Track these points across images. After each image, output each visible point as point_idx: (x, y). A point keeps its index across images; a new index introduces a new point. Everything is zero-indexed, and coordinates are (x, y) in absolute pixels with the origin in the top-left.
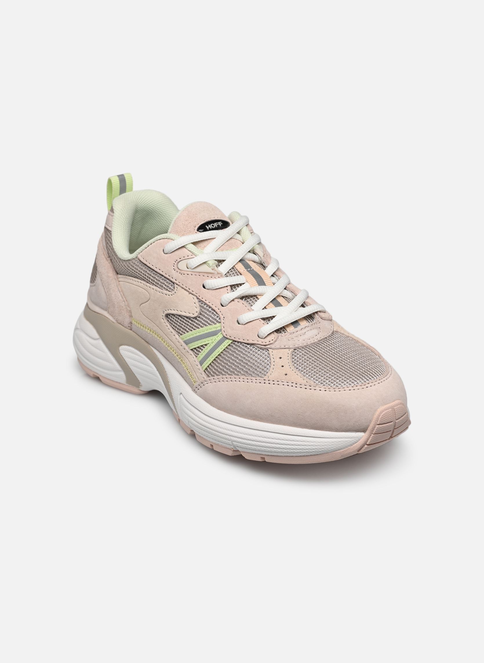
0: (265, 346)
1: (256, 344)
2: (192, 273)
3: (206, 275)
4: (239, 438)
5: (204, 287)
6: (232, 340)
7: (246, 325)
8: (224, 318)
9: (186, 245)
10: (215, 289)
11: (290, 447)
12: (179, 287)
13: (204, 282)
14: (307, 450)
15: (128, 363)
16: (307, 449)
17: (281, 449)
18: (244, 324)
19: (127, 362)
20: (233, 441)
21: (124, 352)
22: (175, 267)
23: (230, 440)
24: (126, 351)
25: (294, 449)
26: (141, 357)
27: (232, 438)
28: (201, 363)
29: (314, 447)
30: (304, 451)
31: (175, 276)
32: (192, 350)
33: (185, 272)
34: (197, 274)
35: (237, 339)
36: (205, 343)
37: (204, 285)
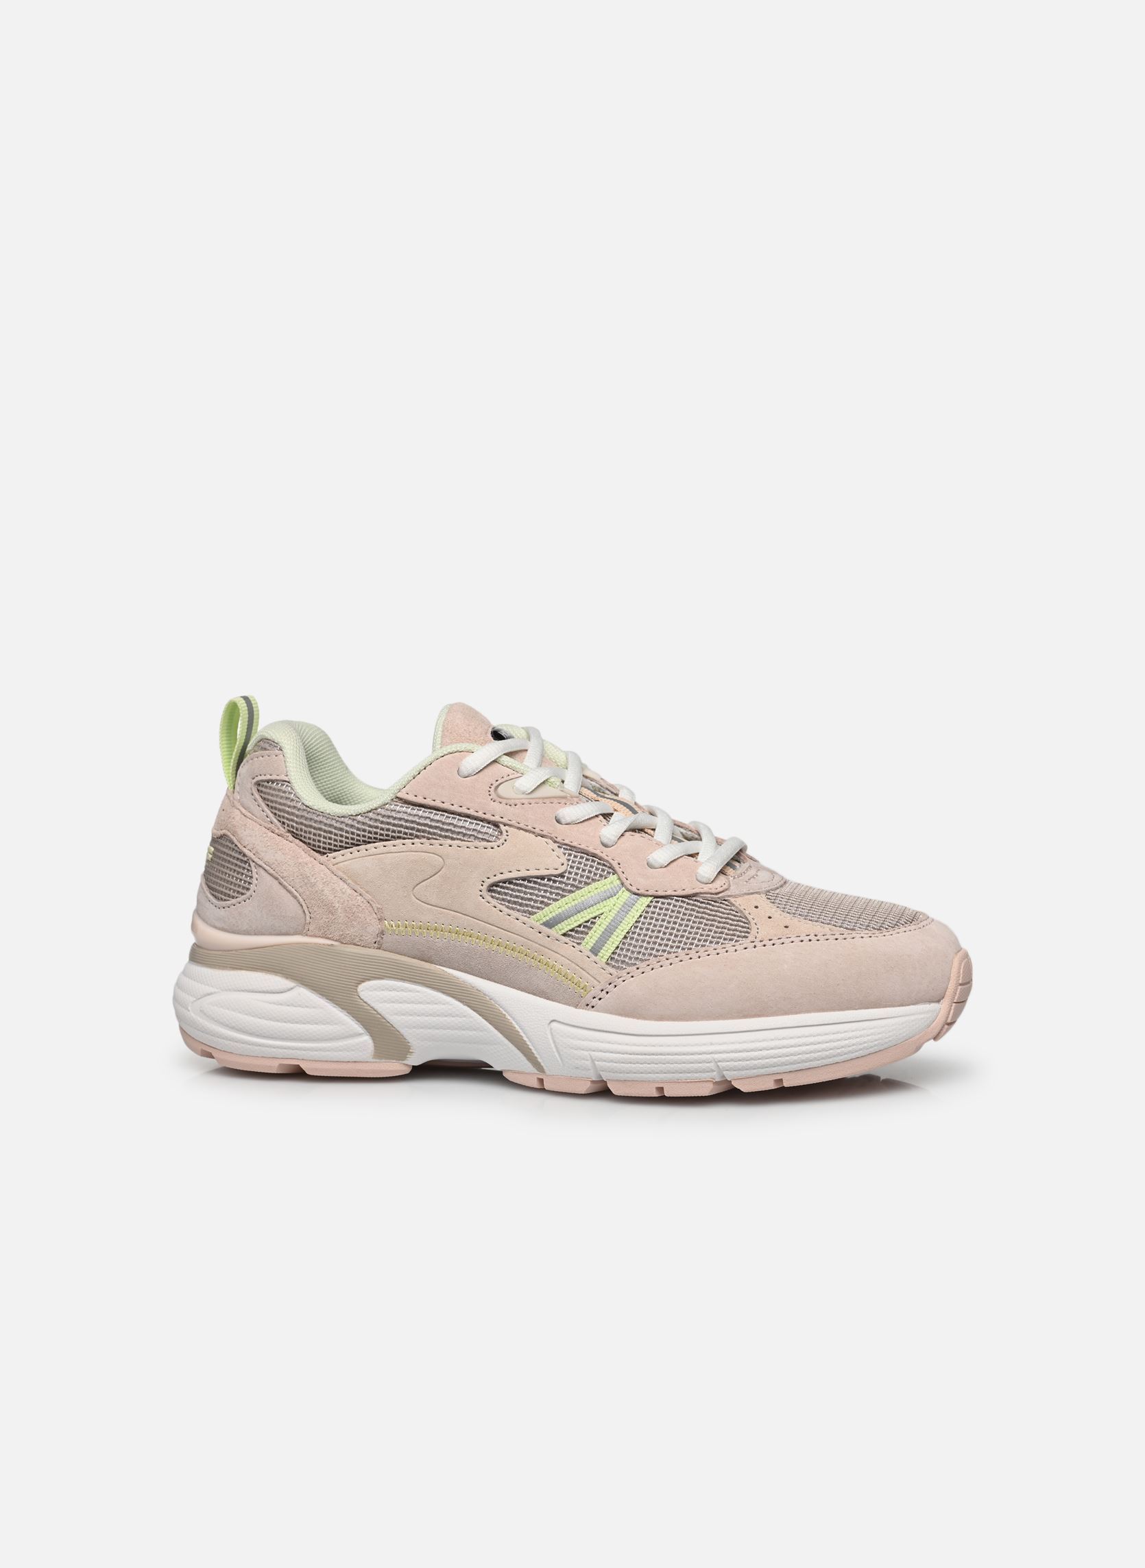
0: (717, 894)
1: (701, 893)
2: (531, 801)
3: (556, 801)
4: (732, 1052)
5: (558, 821)
6: (651, 896)
7: (668, 868)
8: (619, 864)
9: (500, 757)
10: (581, 822)
11: (835, 1044)
12: (511, 830)
13: (558, 812)
14: (866, 1045)
15: (383, 1013)
16: (865, 1043)
17: (819, 1051)
18: (666, 866)
19: (379, 1011)
20: (720, 1061)
21: (371, 993)
22: (494, 796)
23: (711, 1062)
24: (375, 993)
25: (842, 1047)
26: (418, 992)
27: (716, 1056)
28: (595, 951)
29: (877, 1037)
30: (861, 1047)
31: (496, 811)
32: (564, 935)
33: (517, 802)
34: (541, 801)
35: (660, 893)
36: (594, 915)
37: (558, 817)
